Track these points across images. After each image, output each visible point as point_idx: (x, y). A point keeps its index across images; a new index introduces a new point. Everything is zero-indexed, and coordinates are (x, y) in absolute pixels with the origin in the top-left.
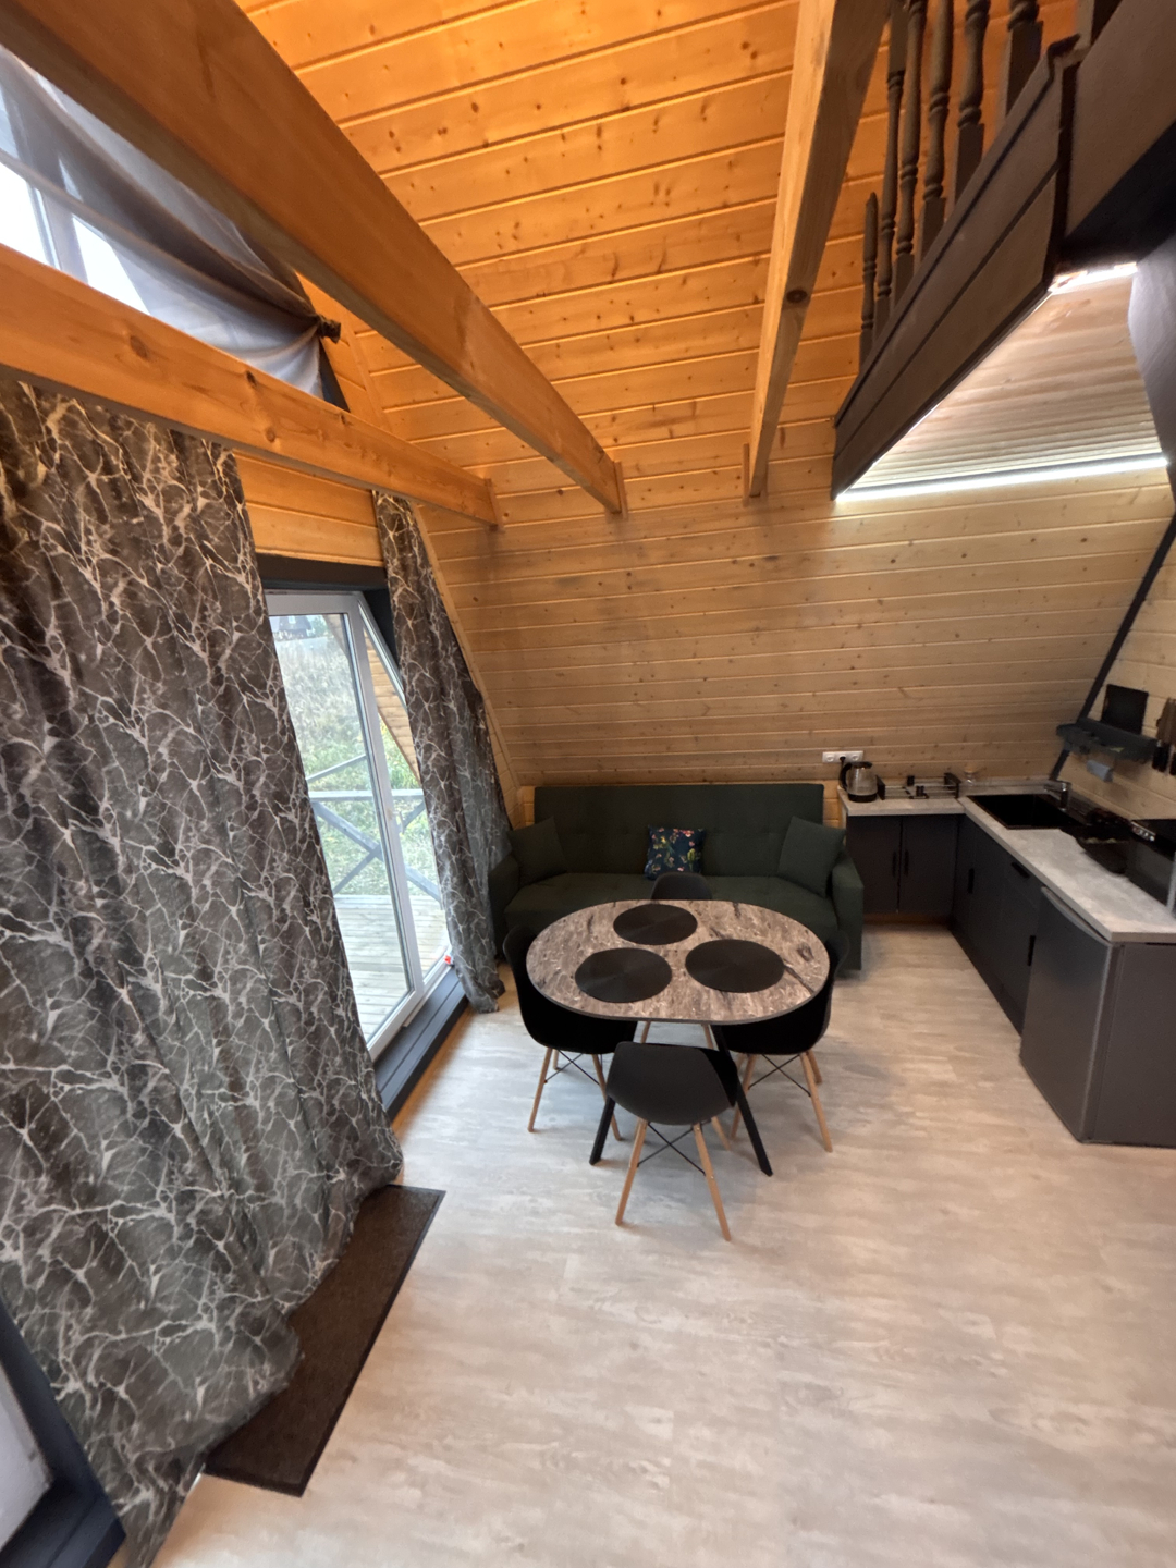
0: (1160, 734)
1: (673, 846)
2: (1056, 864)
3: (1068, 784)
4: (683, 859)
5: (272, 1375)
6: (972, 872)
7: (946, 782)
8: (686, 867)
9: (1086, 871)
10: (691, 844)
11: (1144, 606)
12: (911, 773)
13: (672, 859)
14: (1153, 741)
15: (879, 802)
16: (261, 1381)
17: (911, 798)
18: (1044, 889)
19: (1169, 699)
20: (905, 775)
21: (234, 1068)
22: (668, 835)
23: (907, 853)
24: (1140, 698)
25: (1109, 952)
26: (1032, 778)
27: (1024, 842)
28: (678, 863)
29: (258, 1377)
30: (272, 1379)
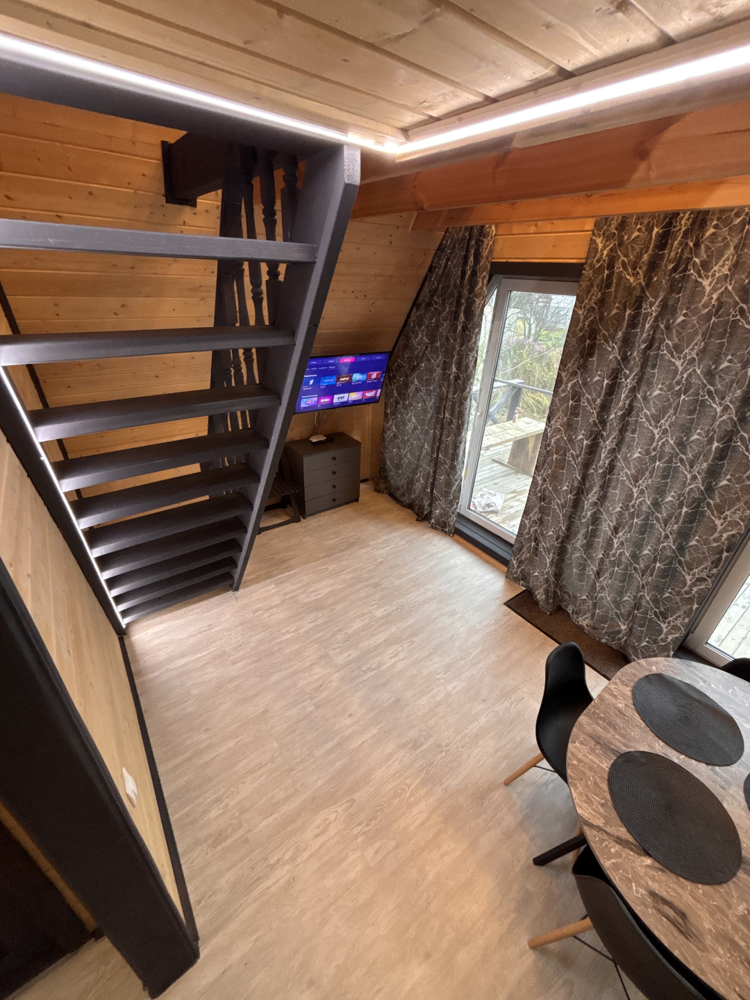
21: (619, 523)
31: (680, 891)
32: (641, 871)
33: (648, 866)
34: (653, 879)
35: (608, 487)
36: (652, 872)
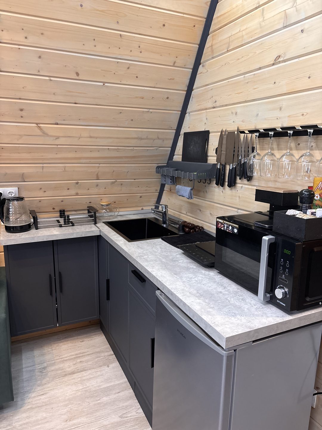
0: (218, 160)
2: (165, 266)
3: (166, 206)
6: (108, 281)
7: (89, 212)
9: (188, 269)
11: (201, 68)
12: (62, 208)
14: (215, 165)
15: (33, 231)
17: (61, 226)
18: (158, 292)
19: (222, 132)
20: (57, 209)
23: (60, 273)
24: (205, 135)
25: (225, 359)
26: (144, 208)
27: (140, 251)
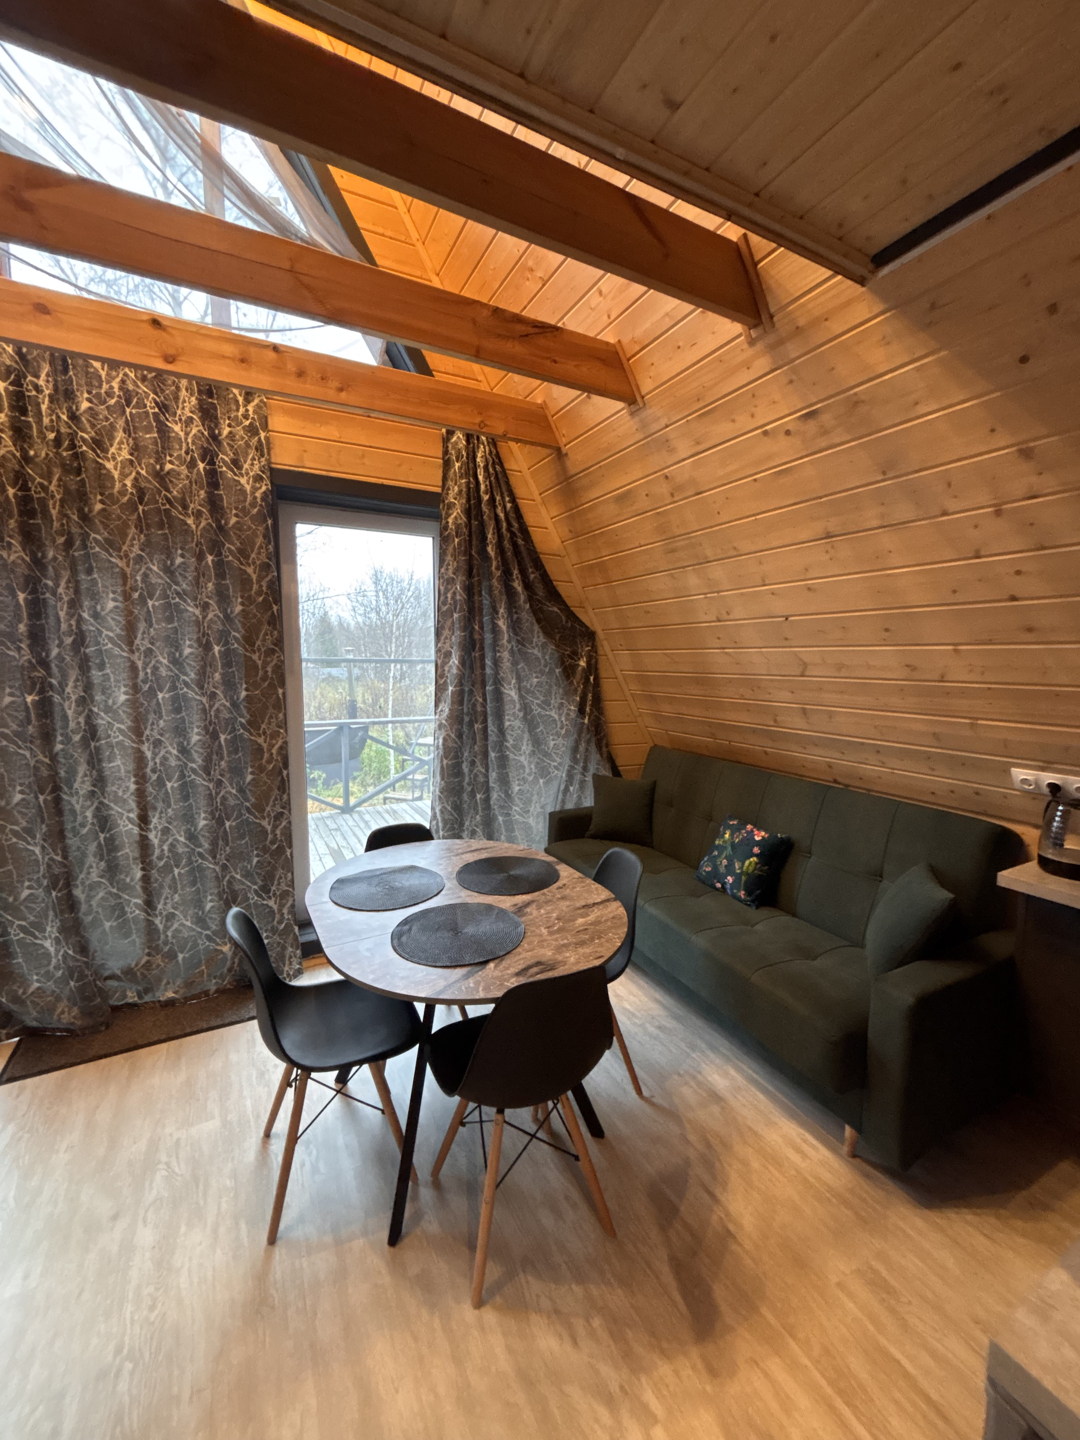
1: (733, 845)
4: (737, 866)
5: (74, 1017)
8: (738, 877)
10: (756, 850)
13: (725, 862)
16: (66, 1015)
21: (144, 806)
22: (735, 830)
28: (730, 869)
29: (66, 1009)
30: (72, 1020)
31: (521, 956)
32: (497, 973)
33: (496, 967)
34: (507, 969)
35: (100, 761)
36: (501, 967)
